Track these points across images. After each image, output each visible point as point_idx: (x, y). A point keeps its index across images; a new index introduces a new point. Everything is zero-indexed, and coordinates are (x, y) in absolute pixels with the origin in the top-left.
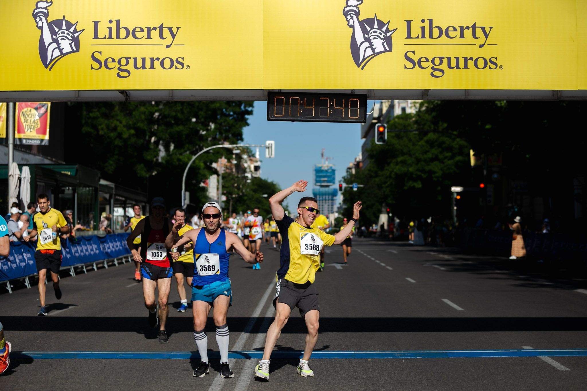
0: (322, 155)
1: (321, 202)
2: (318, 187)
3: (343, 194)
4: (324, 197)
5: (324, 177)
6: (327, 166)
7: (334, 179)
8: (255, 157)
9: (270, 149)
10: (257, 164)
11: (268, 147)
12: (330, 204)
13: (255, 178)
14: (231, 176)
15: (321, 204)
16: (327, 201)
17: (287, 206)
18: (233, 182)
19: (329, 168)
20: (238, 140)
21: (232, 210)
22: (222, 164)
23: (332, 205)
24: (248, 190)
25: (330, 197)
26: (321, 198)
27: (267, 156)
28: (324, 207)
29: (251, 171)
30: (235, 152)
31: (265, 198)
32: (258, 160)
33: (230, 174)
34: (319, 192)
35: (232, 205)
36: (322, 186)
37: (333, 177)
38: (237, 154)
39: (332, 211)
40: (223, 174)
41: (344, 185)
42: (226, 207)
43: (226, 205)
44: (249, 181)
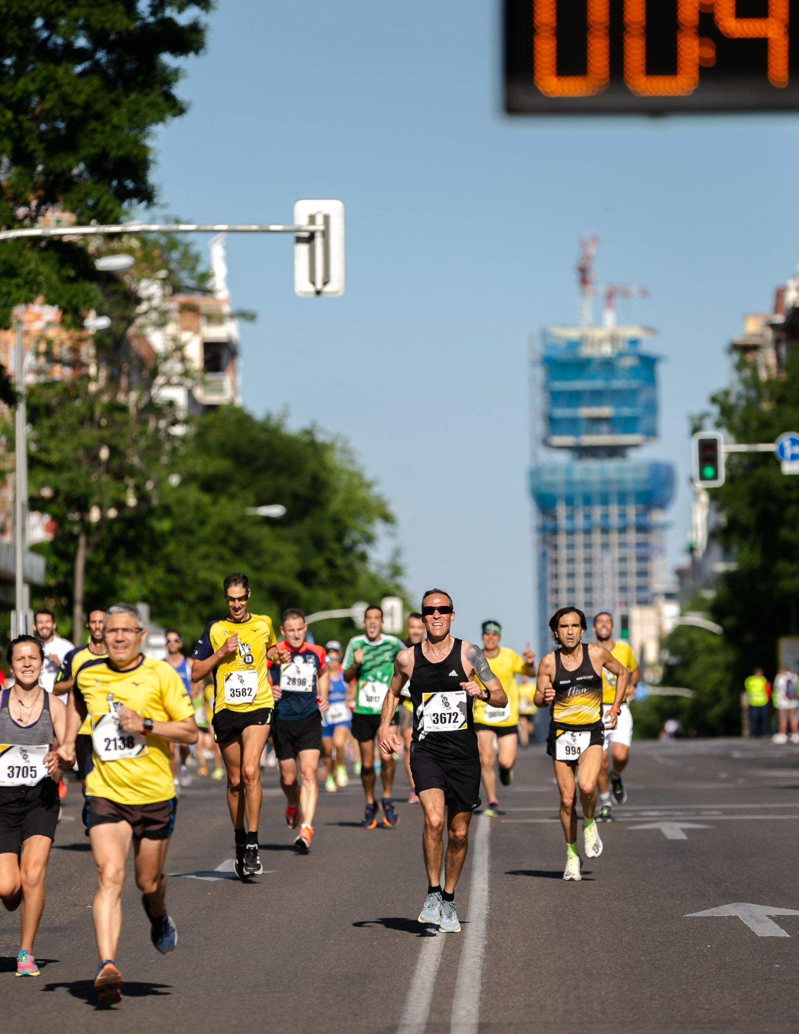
0: (584, 275)
1: (580, 539)
2: (562, 458)
3: (714, 494)
4: (597, 512)
5: (597, 397)
6: (613, 339)
7: (652, 408)
8: (208, 292)
9: (319, 241)
10: (217, 333)
11: (306, 235)
12: (632, 553)
13: (212, 408)
14: (78, 403)
15: (580, 553)
16: (614, 538)
17: (396, 571)
18: (88, 435)
19: (622, 346)
20: (123, 195)
21: (87, 595)
22: (27, 333)
23: (643, 559)
24: (175, 480)
25: (632, 511)
26: (580, 522)
27: (303, 285)
28: (596, 568)
29: (186, 374)
30: (105, 264)
31: (269, 521)
32: (226, 309)
33: (71, 391)
34: (569, 483)
35: (89, 565)
36: (584, 452)
37: (643, 397)
38: (110, 278)
39: (641, 588)
40: (32, 391)
41: (727, 446)
42: (52, 582)
43: (51, 570)
44: (179, 430)
